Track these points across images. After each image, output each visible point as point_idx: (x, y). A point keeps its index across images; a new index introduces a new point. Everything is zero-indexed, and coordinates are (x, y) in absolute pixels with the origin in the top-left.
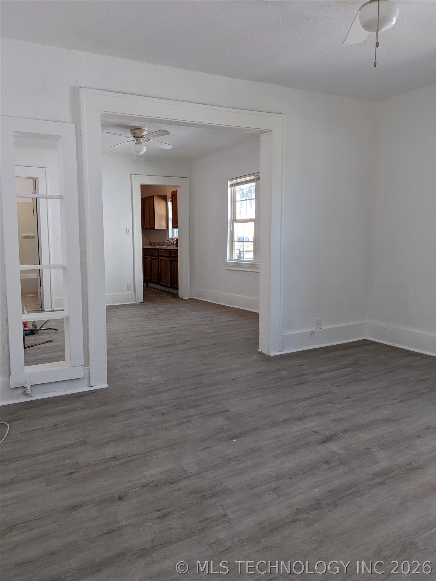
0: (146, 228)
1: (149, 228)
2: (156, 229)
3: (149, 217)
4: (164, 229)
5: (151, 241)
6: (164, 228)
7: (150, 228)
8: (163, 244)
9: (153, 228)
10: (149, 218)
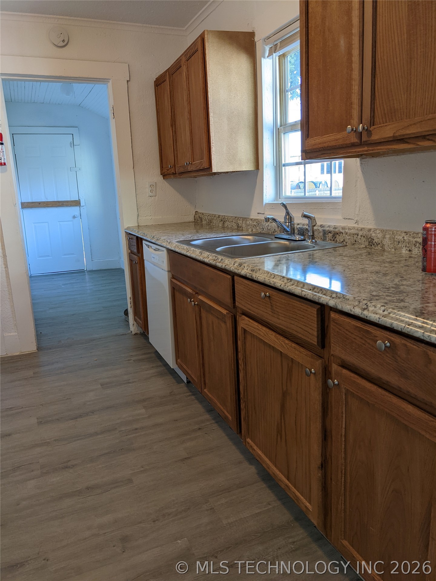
0: (182, 170)
1: (190, 169)
2: (215, 170)
3: (187, 129)
4: (244, 169)
5: (200, 211)
6: (247, 166)
7: (193, 168)
8: (240, 222)
9: (203, 170)
10: (188, 134)
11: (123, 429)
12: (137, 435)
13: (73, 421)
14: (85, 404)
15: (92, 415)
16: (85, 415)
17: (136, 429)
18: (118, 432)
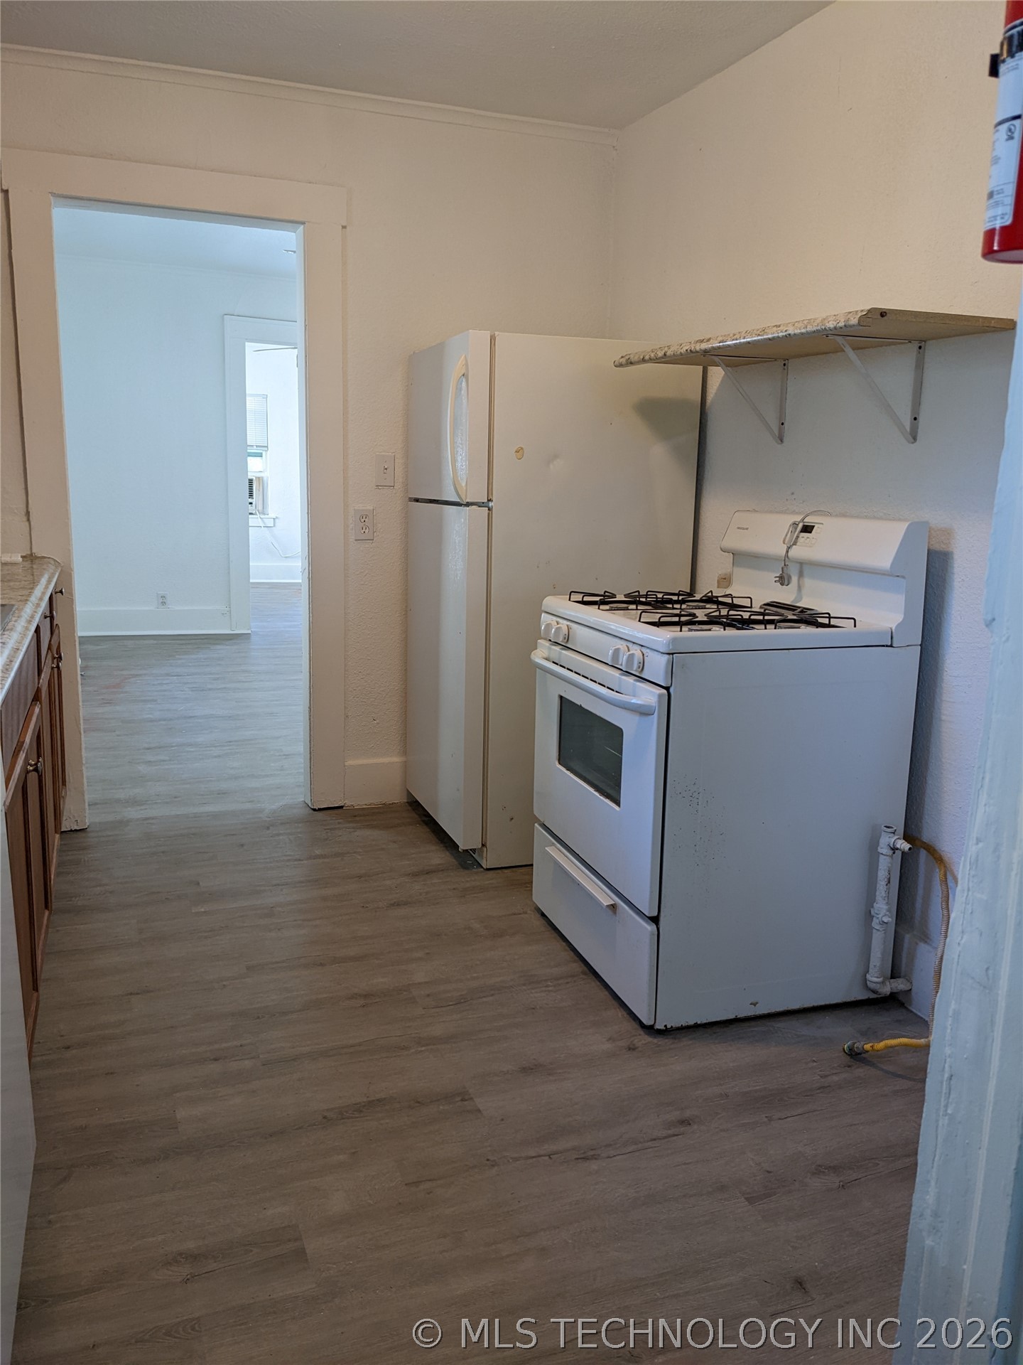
11: (247, 1062)
12: (217, 1046)
13: (378, 1096)
14: (354, 1153)
15: (327, 1110)
16: (347, 1112)
17: (216, 1060)
18: (261, 1056)
